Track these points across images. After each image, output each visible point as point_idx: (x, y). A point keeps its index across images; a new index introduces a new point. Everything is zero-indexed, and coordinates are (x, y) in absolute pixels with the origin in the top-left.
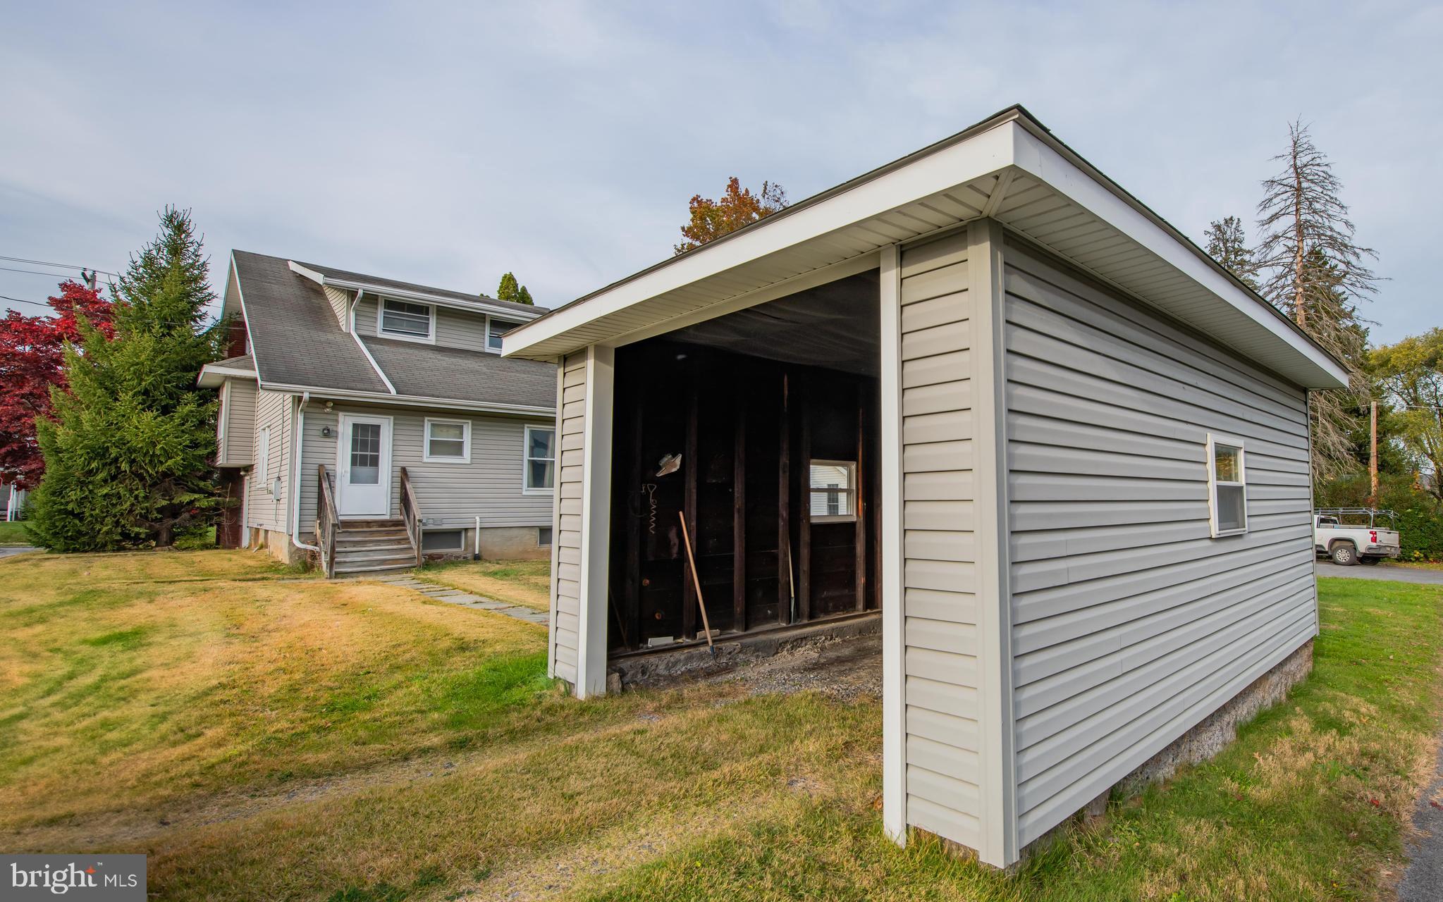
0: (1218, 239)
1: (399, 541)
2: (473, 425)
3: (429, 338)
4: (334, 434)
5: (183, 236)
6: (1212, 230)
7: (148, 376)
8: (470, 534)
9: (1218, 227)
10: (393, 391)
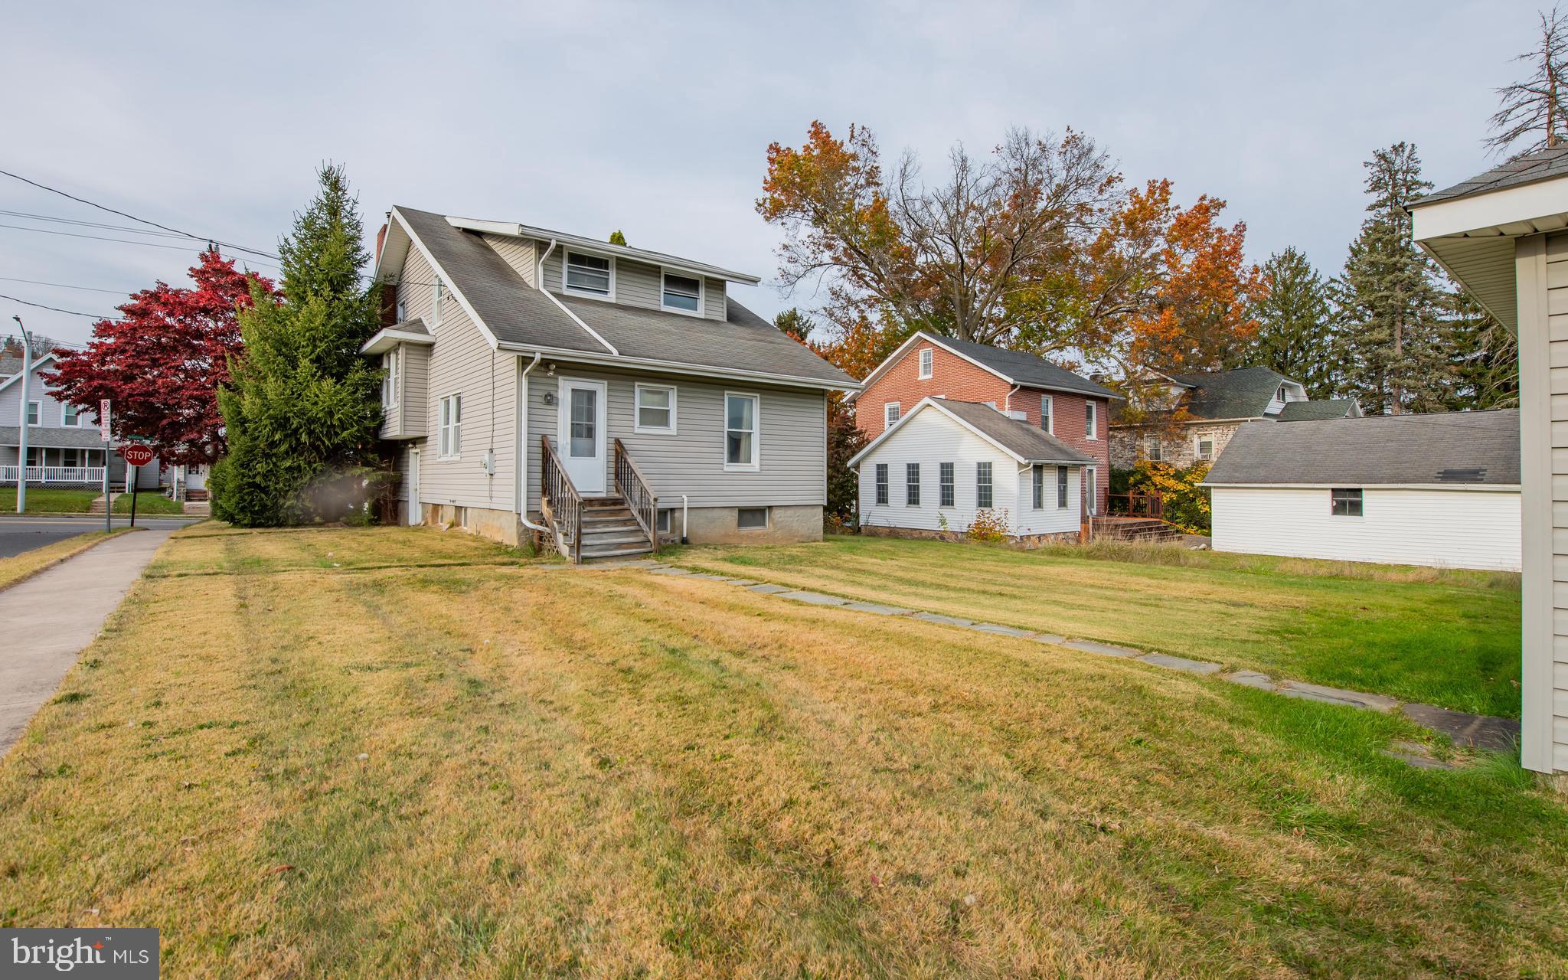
0: (1383, 171)
1: (624, 523)
2: (678, 391)
3: (609, 295)
4: (555, 401)
5: (340, 193)
6: (1374, 160)
7: (321, 341)
8: (677, 514)
9: (1382, 157)
10: (615, 352)
